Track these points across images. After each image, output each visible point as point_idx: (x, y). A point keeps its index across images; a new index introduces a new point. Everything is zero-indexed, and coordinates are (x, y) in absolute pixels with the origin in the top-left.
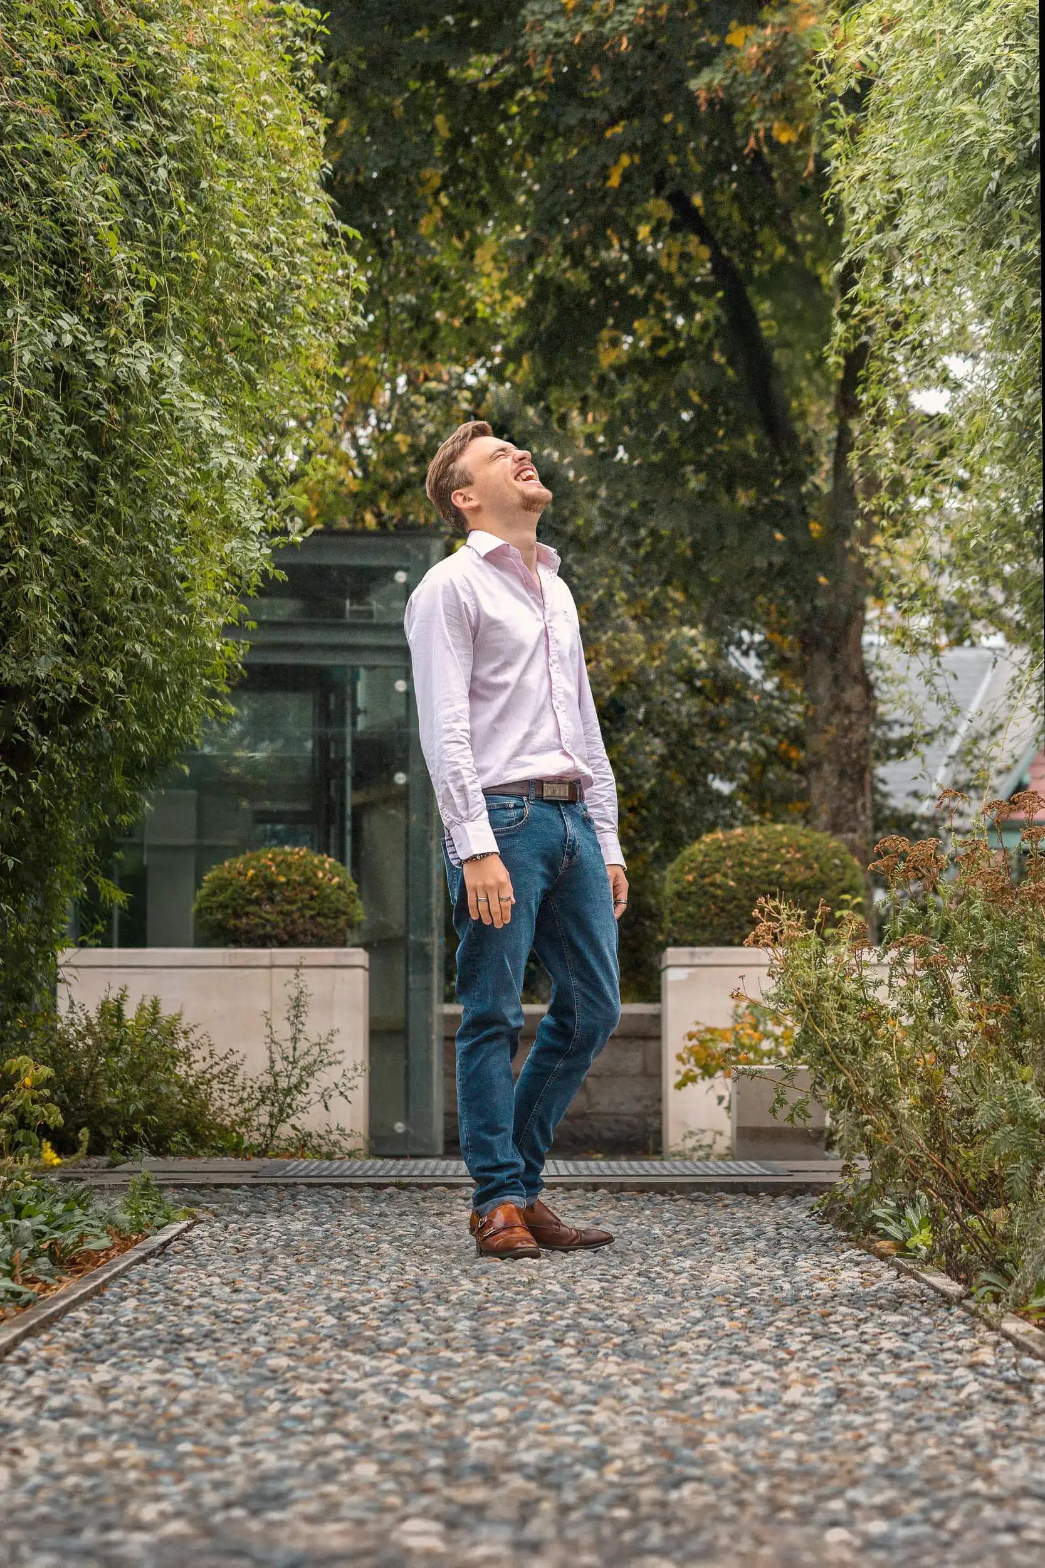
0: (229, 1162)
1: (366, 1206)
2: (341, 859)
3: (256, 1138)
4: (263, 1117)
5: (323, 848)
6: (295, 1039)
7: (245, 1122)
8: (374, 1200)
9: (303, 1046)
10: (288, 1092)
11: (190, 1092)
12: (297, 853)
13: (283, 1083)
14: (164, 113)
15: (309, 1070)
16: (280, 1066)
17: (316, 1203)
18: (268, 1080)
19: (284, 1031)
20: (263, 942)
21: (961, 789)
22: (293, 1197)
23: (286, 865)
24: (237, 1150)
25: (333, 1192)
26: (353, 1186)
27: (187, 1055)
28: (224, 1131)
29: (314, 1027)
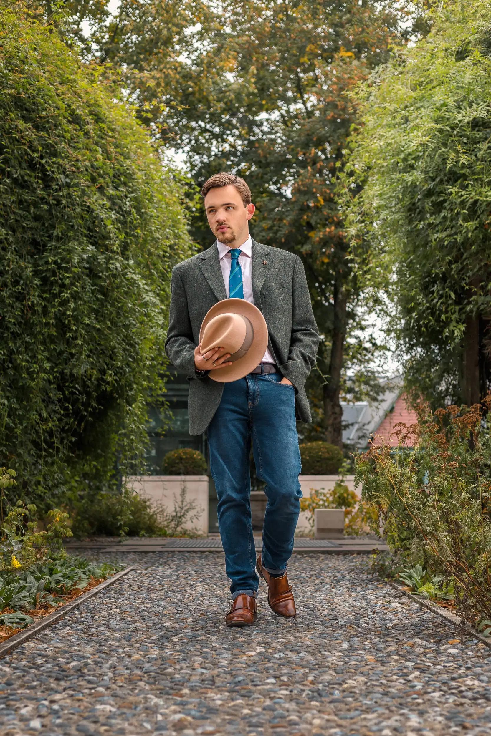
0: (160, 541)
1: (197, 560)
2: (202, 452)
3: (169, 532)
4: (173, 525)
5: (197, 449)
6: (182, 502)
7: (167, 526)
8: (200, 558)
9: (185, 503)
10: (180, 517)
11: (151, 517)
12: (189, 450)
13: (179, 515)
14: (130, 187)
15: (187, 511)
16: (178, 509)
17: (180, 559)
18: (174, 514)
19: (179, 499)
20: (179, 474)
21: (360, 438)
22: (173, 557)
23: (185, 453)
24: (165, 535)
25: (187, 554)
26: (194, 552)
27: (149, 507)
28: (161, 529)
29: (189, 497)
